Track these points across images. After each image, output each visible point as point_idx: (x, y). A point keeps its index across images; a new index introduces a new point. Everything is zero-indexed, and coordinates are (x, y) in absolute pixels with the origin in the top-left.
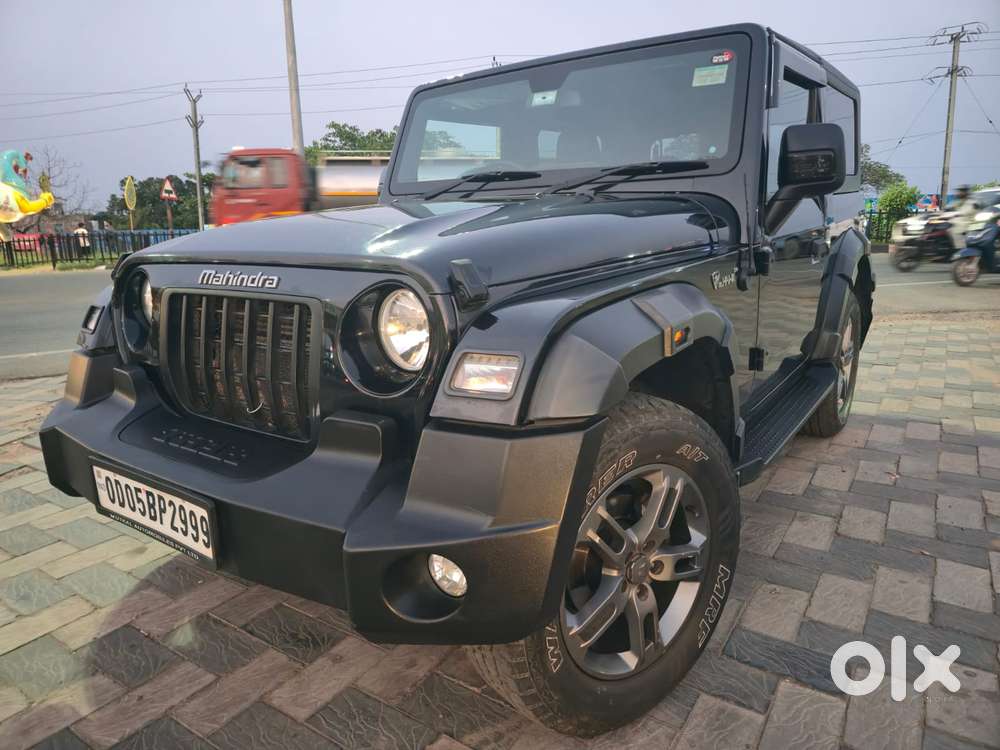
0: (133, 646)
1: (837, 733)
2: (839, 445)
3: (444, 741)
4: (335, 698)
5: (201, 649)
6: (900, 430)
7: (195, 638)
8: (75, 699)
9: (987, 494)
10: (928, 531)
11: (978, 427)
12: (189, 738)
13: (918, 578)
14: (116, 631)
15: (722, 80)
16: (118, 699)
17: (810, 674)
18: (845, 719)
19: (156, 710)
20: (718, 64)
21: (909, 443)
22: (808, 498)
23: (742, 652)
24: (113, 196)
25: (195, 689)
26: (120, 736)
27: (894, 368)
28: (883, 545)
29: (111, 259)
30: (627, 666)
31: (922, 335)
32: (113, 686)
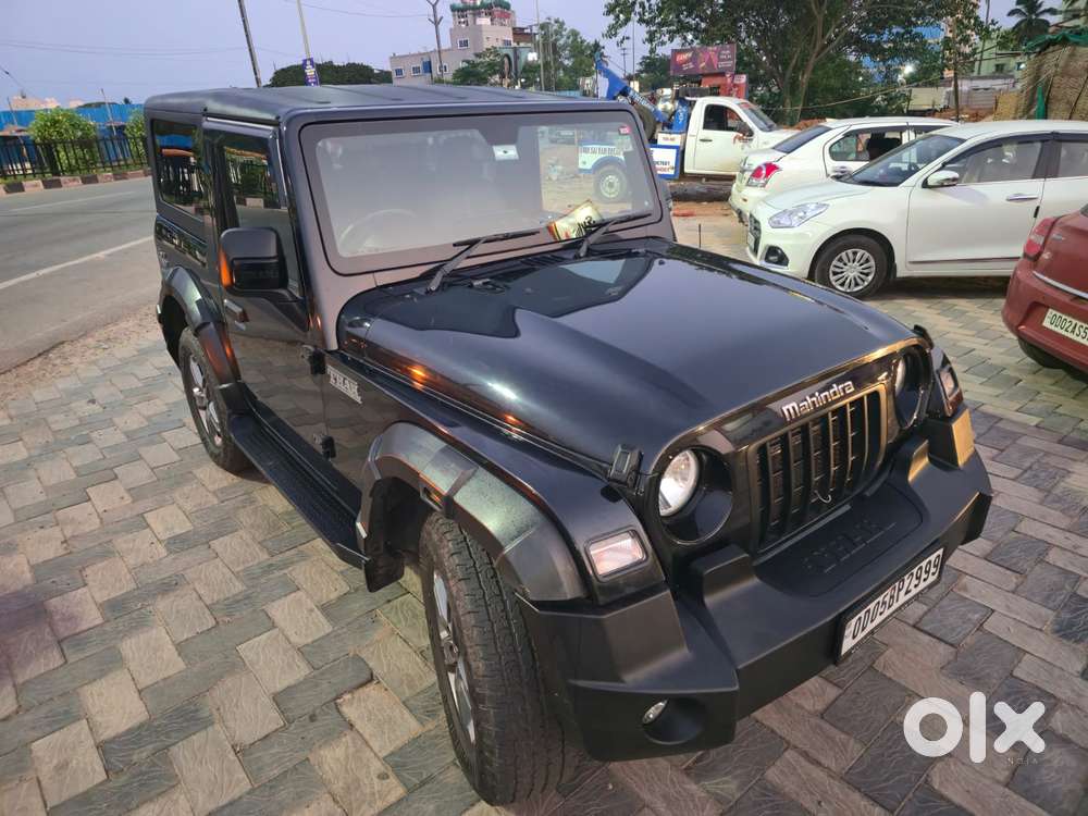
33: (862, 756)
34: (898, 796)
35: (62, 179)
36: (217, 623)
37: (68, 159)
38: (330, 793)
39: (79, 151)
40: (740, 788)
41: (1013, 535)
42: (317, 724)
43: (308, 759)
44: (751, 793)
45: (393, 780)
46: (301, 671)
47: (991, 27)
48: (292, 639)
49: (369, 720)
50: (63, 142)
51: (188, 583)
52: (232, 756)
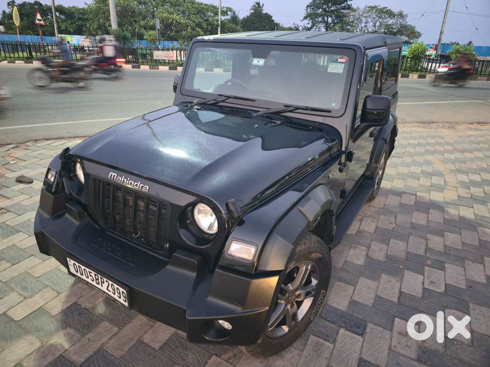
0: (80, 314)
1: (359, 352)
2: (373, 206)
3: (214, 358)
4: (169, 339)
5: (110, 315)
6: (398, 198)
7: (106, 309)
8: (60, 340)
9: (429, 236)
10: (403, 255)
11: (432, 198)
12: (113, 358)
13: (396, 279)
14: (71, 305)
15: (341, 71)
16: (80, 341)
17: (351, 326)
18: (362, 346)
19: (96, 346)
20: (340, 63)
21: (402, 205)
22: (358, 236)
23: (327, 316)
24: (4, 12)
25: (111, 335)
26: (84, 357)
27: (401, 159)
28: (385, 262)
29: (10, 57)
30: (284, 331)
31: (415, 138)
32: (75, 334)
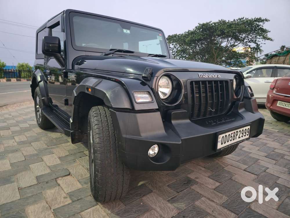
33: (227, 200)
34: (240, 210)
35: (22, 79)
36: (26, 159)
37: (24, 75)
38: (46, 201)
39: (27, 74)
40: (185, 206)
41: (273, 152)
42: (48, 184)
43: (42, 192)
44: (189, 208)
45: (68, 199)
46: (48, 171)
47: (258, 58)
48: (47, 164)
49: (66, 184)
50: (23, 70)
51: (20, 151)
52: (17, 190)
